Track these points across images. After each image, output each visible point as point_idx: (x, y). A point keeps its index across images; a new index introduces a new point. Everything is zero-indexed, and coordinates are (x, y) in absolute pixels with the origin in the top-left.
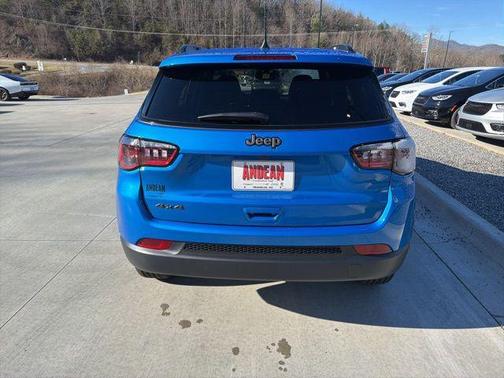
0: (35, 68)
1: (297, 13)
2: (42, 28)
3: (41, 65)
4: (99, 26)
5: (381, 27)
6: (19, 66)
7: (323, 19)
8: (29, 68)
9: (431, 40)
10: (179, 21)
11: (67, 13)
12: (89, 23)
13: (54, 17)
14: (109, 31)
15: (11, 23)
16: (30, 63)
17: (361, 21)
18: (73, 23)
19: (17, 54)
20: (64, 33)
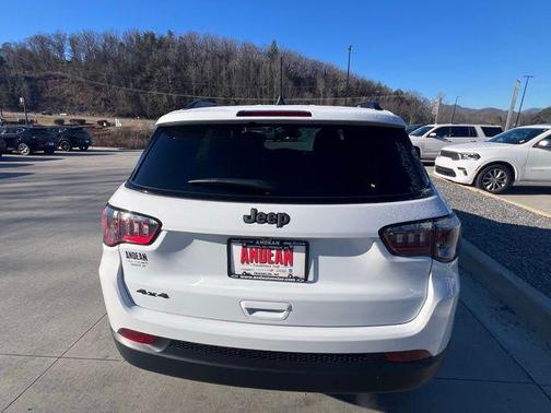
0: (114, 125)
1: (326, 81)
2: (121, 93)
3: (118, 123)
4: (167, 92)
5: (397, 93)
6: (101, 123)
7: (348, 88)
8: (109, 125)
9: (441, 104)
10: (230, 88)
11: (141, 81)
12: (159, 89)
13: (131, 84)
14: (175, 96)
15: (97, 89)
16: (109, 120)
17: (380, 88)
18: (146, 89)
19: (101, 113)
20: (138, 97)
